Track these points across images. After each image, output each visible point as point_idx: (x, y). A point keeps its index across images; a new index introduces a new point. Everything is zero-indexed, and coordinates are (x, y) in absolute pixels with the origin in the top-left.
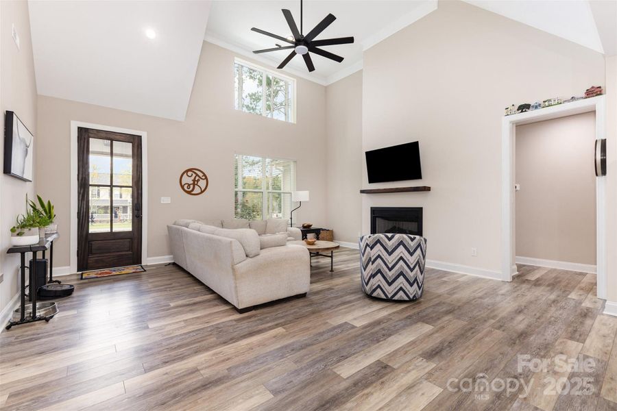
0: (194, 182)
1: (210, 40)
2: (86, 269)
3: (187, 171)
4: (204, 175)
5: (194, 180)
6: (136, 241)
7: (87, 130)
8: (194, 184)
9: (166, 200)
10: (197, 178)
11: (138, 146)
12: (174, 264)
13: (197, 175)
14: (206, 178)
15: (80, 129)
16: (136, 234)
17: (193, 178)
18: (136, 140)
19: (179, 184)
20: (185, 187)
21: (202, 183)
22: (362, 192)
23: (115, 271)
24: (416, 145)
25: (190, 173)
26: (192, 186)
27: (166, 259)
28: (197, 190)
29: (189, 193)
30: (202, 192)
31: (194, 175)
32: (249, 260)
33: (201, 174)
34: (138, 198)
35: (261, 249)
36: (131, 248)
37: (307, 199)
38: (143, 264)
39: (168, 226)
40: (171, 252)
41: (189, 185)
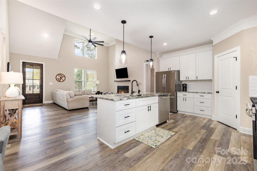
0: (60, 78)
1: (66, 33)
2: (25, 104)
3: (58, 75)
4: (64, 76)
5: (61, 77)
6: (41, 96)
7: (25, 62)
8: (61, 79)
9: (51, 84)
10: (62, 77)
11: (42, 67)
12: (54, 103)
13: (62, 76)
14: (65, 77)
15: (23, 62)
16: (41, 94)
17: (60, 77)
18: (41, 65)
19: (55, 79)
20: (58, 80)
21: (63, 78)
22: (115, 81)
23: (34, 105)
24: (126, 68)
25: (59, 75)
26: (60, 79)
27: (51, 102)
28: (62, 80)
29: (59, 81)
30: (63, 81)
31: (61, 76)
32: (71, 98)
33: (63, 76)
34: (42, 83)
35: (75, 96)
36: (39, 98)
37: (99, 83)
38: (43, 103)
39: (52, 92)
40: (52, 100)
41: (59, 79)
